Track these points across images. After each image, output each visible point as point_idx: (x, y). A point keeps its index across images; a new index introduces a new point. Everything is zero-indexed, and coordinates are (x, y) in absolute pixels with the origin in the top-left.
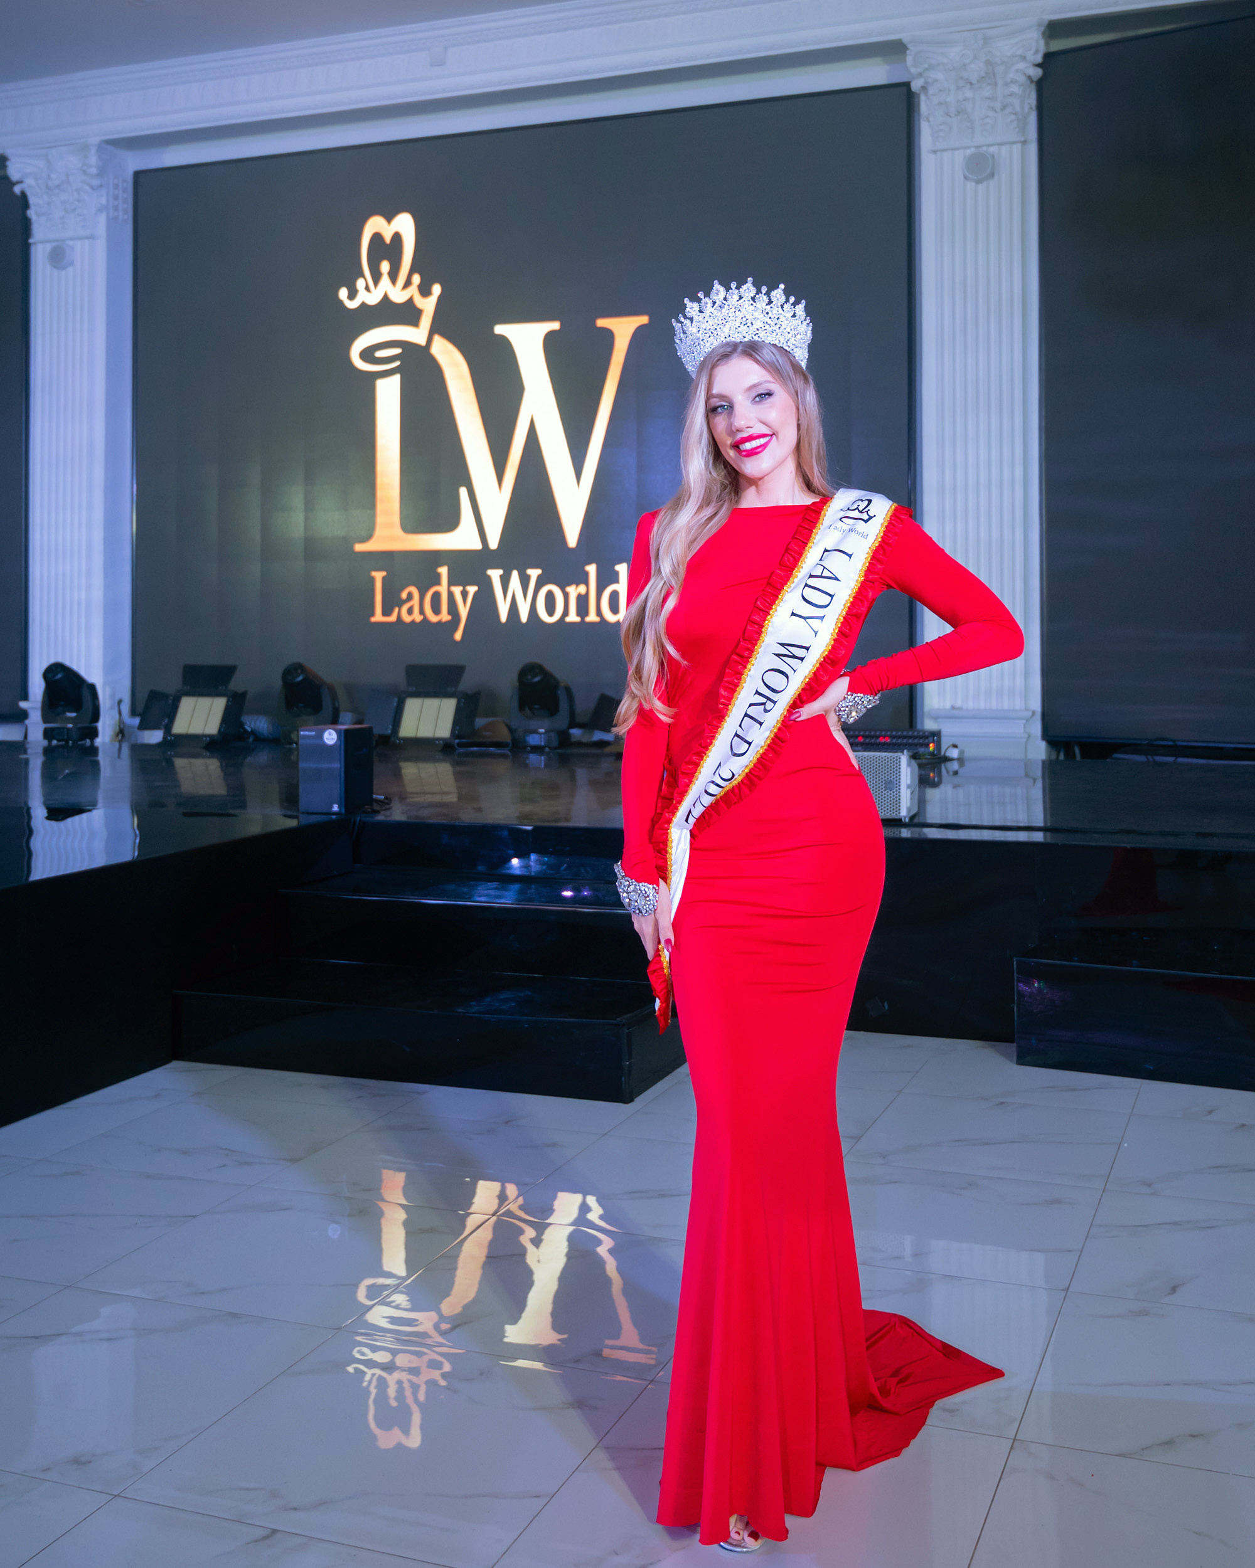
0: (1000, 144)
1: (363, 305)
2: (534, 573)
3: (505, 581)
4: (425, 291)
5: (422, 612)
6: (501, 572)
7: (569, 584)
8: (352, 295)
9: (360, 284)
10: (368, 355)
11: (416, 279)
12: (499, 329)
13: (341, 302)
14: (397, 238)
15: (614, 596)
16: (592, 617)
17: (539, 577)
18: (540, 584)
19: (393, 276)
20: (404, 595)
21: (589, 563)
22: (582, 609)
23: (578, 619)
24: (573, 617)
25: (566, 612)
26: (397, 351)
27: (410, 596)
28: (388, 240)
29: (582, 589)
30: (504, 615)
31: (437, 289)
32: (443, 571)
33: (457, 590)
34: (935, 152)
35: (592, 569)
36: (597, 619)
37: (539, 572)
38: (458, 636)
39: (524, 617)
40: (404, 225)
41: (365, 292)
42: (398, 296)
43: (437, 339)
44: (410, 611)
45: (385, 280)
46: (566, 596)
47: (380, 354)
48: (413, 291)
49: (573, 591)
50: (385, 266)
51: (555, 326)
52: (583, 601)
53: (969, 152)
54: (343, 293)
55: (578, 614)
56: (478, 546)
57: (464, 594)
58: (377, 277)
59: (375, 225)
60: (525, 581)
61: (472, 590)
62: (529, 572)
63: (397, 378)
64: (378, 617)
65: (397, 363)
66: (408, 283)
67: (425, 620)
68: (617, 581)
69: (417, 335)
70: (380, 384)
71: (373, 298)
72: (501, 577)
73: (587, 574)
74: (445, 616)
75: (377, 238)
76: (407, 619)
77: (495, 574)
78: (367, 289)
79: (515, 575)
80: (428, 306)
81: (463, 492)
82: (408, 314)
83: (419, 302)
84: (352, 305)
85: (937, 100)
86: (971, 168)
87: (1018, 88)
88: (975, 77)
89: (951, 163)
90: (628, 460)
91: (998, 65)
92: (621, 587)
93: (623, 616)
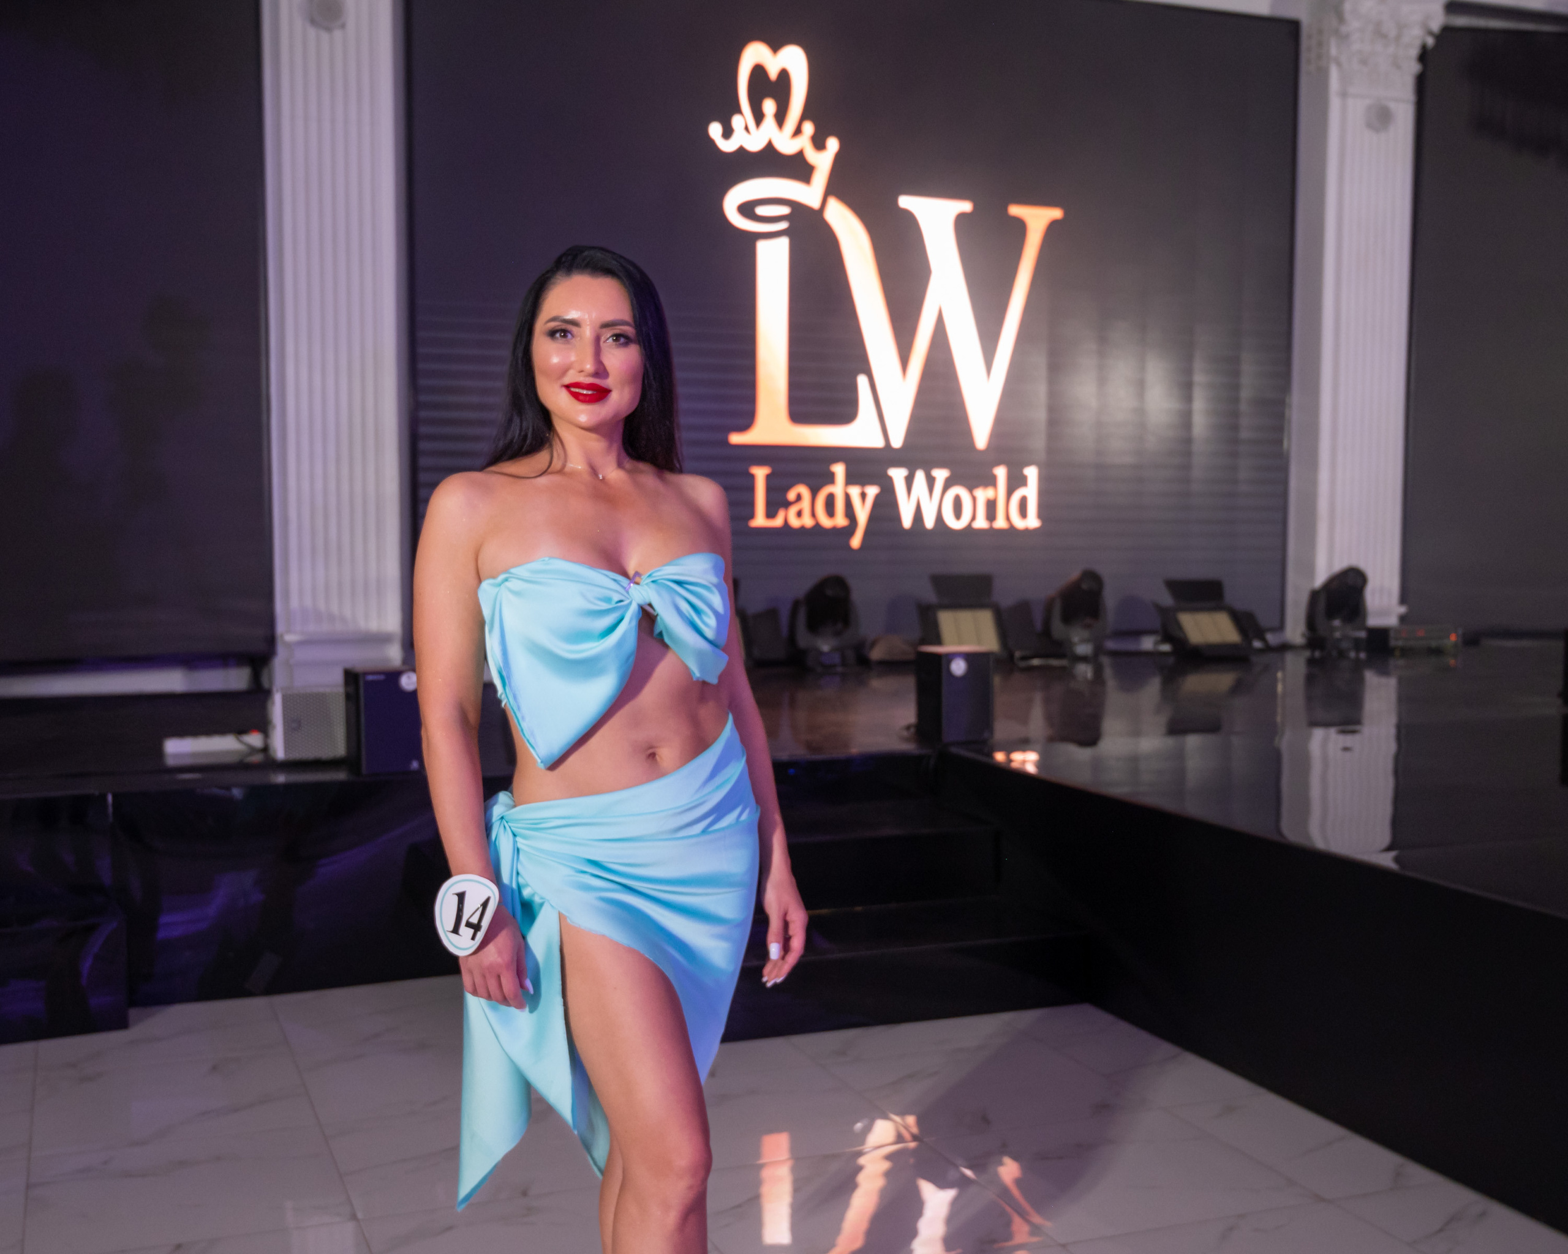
1: (741, 150)
2: (941, 475)
3: (909, 481)
4: (819, 143)
5: (813, 514)
6: (904, 471)
8: (728, 133)
9: (737, 121)
10: (747, 209)
11: (809, 128)
12: (905, 202)
13: (712, 142)
14: (784, 75)
16: (1000, 523)
17: (946, 479)
19: (780, 118)
20: (791, 495)
21: (999, 465)
22: (991, 515)
23: (985, 525)
24: (981, 523)
25: (974, 518)
26: (785, 210)
27: (799, 498)
28: (773, 74)
29: (990, 493)
30: (907, 522)
31: (833, 144)
33: (855, 491)
35: (1001, 472)
36: (1005, 525)
37: (946, 472)
38: (856, 542)
40: (794, 61)
41: (745, 132)
42: (787, 145)
43: (834, 203)
44: (799, 514)
45: (769, 122)
47: (761, 211)
48: (804, 143)
49: (983, 495)
50: (769, 106)
51: (967, 206)
52: (991, 505)
54: (715, 130)
55: (986, 520)
56: (879, 443)
57: (863, 496)
58: (759, 117)
59: (754, 54)
60: (931, 481)
61: (872, 491)
63: (784, 243)
64: (760, 520)
65: (783, 225)
66: (798, 131)
67: (817, 526)
69: (810, 194)
70: (763, 248)
71: (754, 142)
74: (840, 520)
75: (759, 72)
76: (795, 523)
77: (898, 475)
78: (747, 129)
79: (920, 476)
80: (823, 161)
81: (862, 381)
82: (797, 168)
83: (812, 156)
84: (727, 146)
85: (1356, 47)
86: (1381, 117)
87: (1414, 52)
88: (1393, 33)
89: (1357, 109)
90: (1039, 361)
91: (1401, 27)
92: (1031, 491)
93: (1032, 522)
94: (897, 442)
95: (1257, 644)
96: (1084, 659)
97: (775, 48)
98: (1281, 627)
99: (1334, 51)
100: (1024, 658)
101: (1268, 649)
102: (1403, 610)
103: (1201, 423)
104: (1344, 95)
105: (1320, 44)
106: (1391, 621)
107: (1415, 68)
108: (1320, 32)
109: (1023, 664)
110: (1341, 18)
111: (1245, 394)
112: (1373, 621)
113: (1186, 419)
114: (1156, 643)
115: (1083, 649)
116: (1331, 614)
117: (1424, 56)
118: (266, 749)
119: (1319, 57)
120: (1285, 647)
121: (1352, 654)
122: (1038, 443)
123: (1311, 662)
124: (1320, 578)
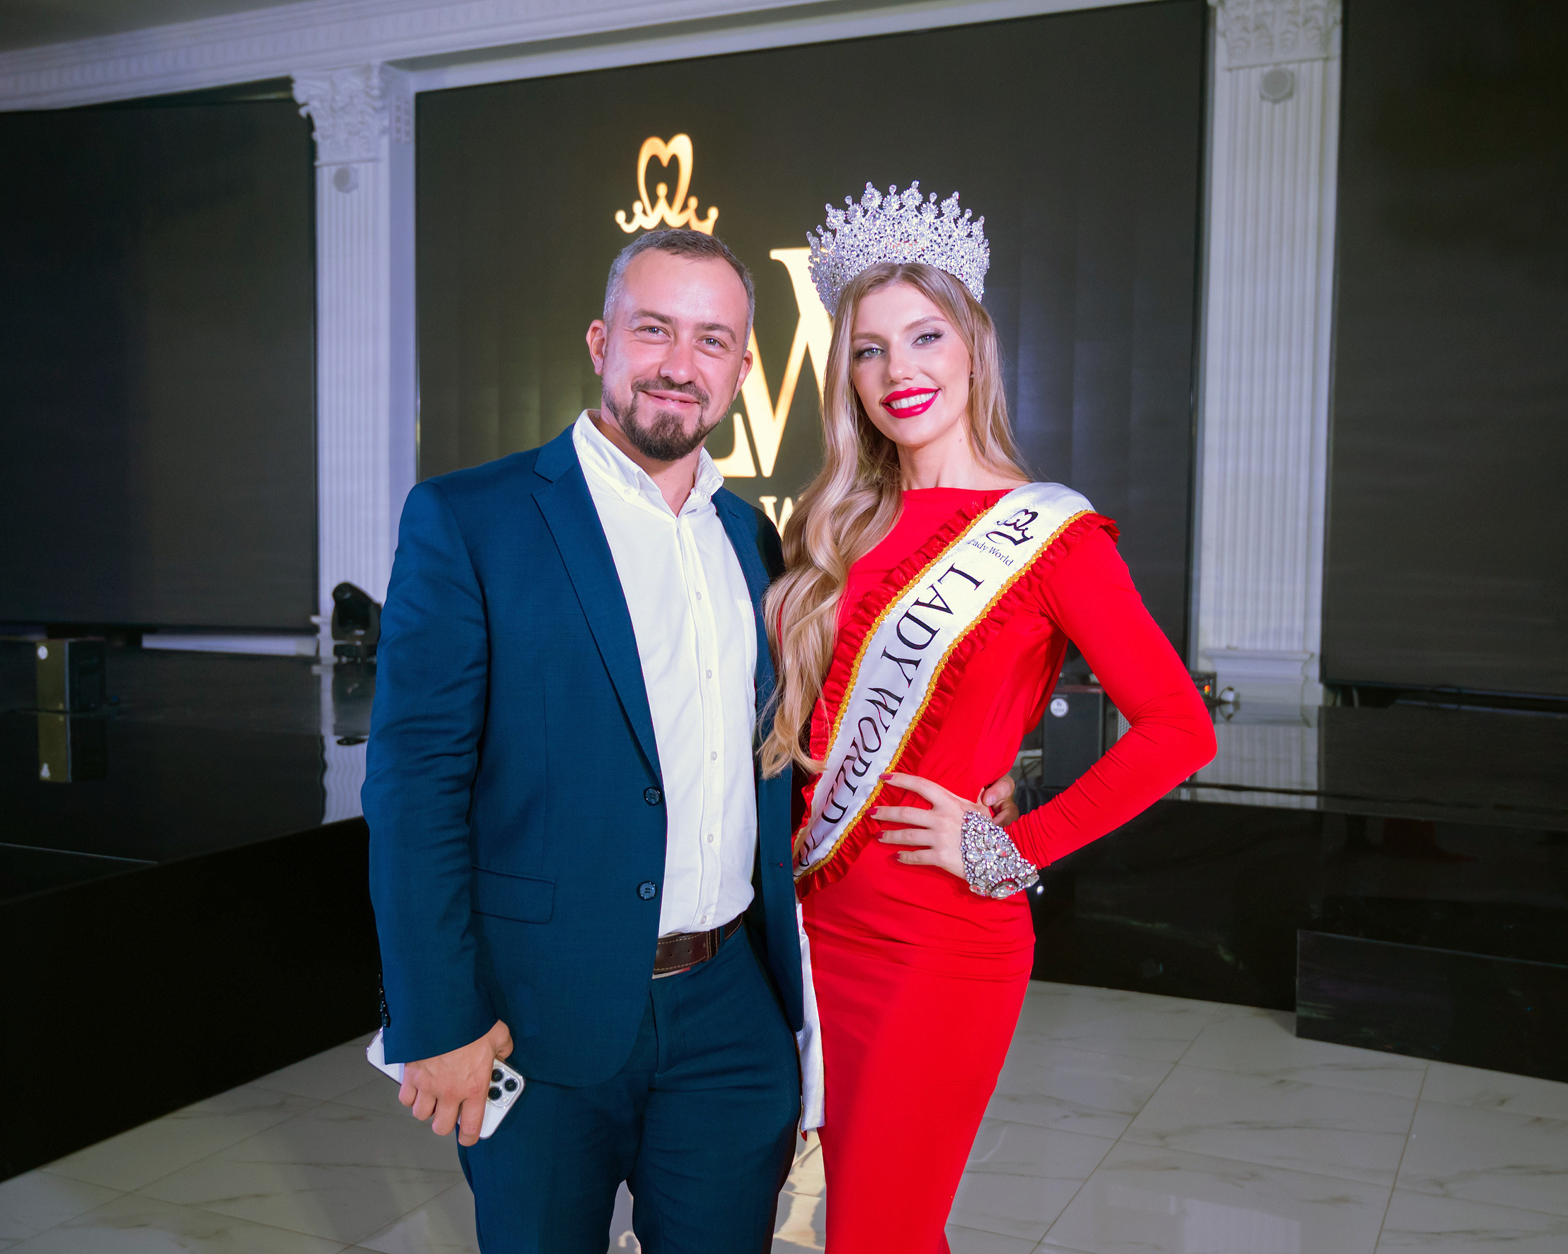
0: (1301, 61)
1: (641, 229)
3: (778, 505)
4: (702, 215)
6: (774, 499)
8: (630, 218)
9: (637, 207)
11: (693, 202)
12: (775, 254)
13: (618, 226)
19: (670, 199)
28: (665, 162)
31: (713, 213)
34: (1230, 70)
40: (682, 147)
41: (642, 215)
42: (675, 220)
45: (662, 203)
48: (690, 215)
50: (662, 190)
53: (1266, 70)
54: (620, 217)
56: (751, 473)
58: (654, 199)
59: (652, 147)
66: (685, 207)
71: (650, 222)
75: (654, 160)
77: (768, 501)
78: (644, 212)
79: (787, 499)
80: (705, 228)
81: (738, 419)
83: (697, 225)
84: (629, 229)
89: (1251, 81)
94: (767, 471)
97: (666, 140)
104: (1235, 68)
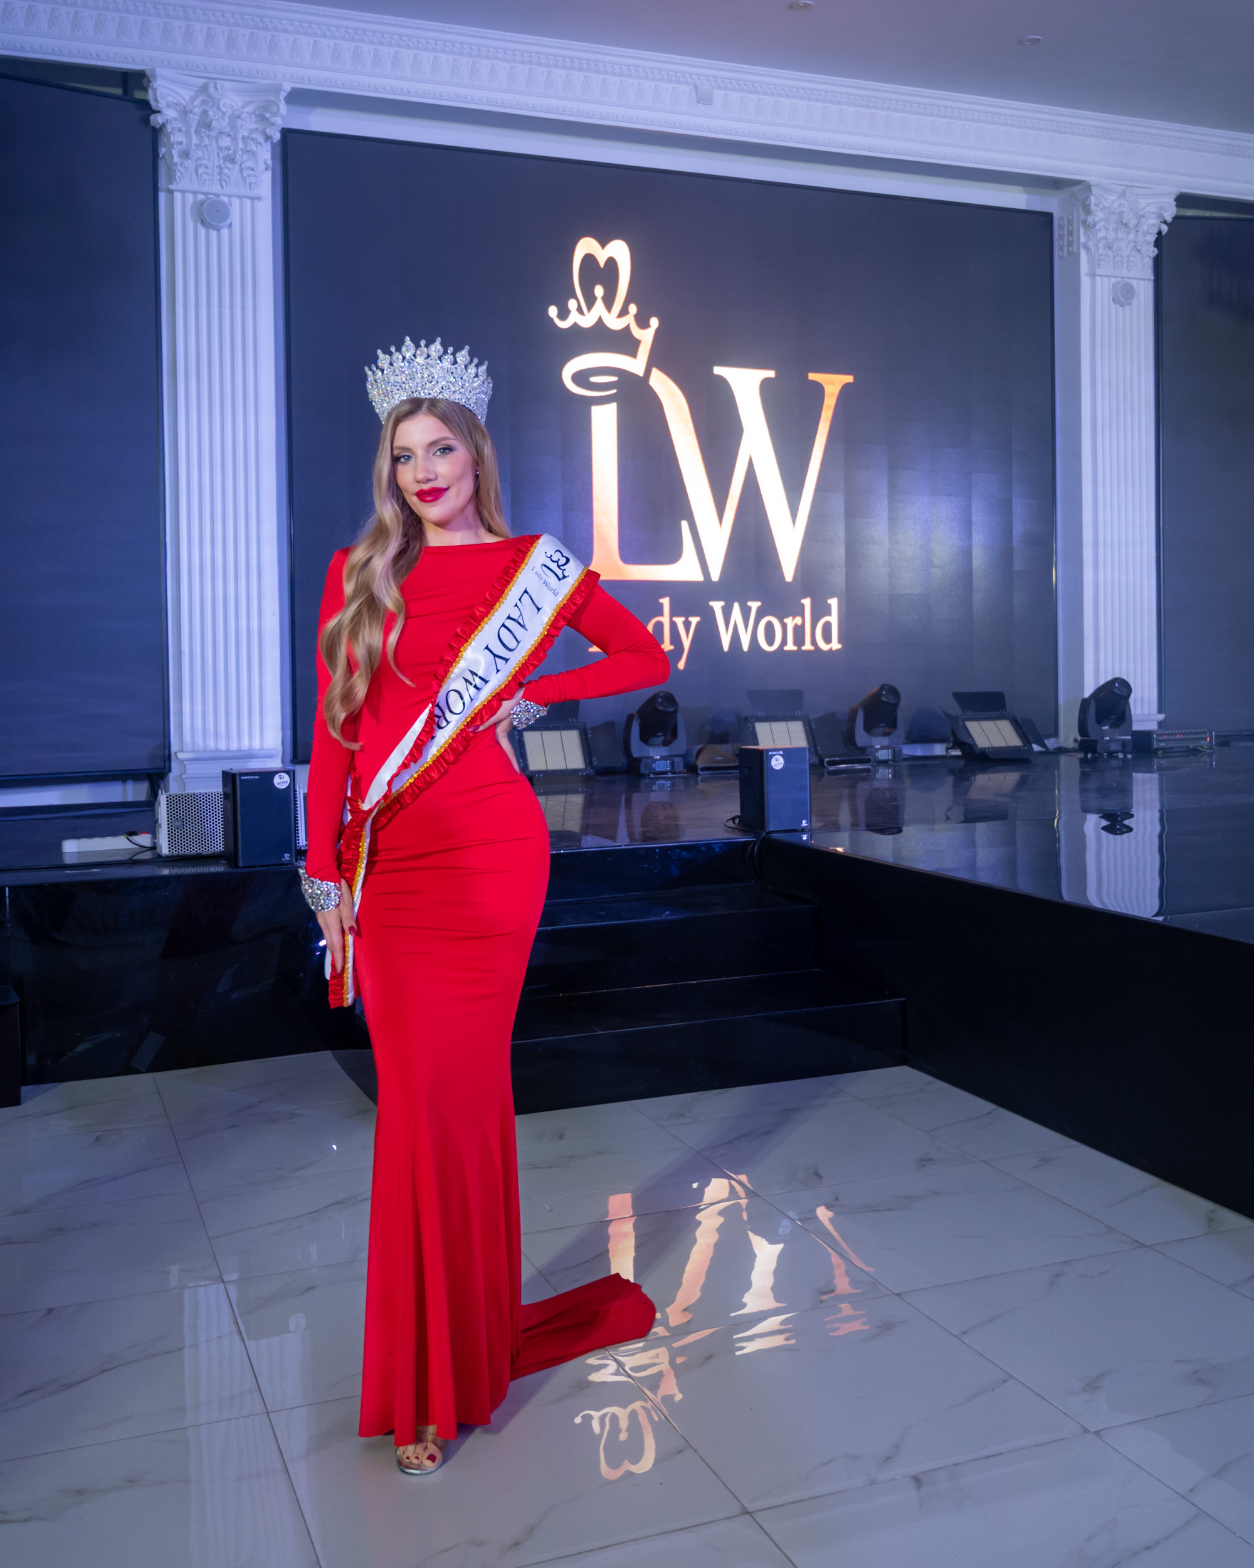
1: (575, 325)
2: (754, 605)
3: (727, 612)
4: (643, 324)
6: (722, 603)
7: (787, 616)
8: (564, 314)
9: (572, 304)
10: (581, 378)
11: (633, 309)
12: (718, 370)
13: (551, 320)
14: (612, 263)
15: (827, 628)
16: (808, 646)
17: (759, 609)
18: (760, 615)
19: (609, 302)
21: (805, 597)
22: (799, 639)
23: (795, 648)
24: (790, 646)
25: (784, 642)
28: (602, 263)
29: (798, 620)
30: (726, 647)
31: (654, 322)
32: (666, 602)
33: (679, 621)
35: (807, 602)
36: (812, 648)
37: (759, 604)
38: (681, 665)
39: (745, 646)
40: (619, 251)
41: (577, 313)
42: (614, 323)
43: (655, 372)
45: (599, 305)
46: (784, 627)
47: (593, 379)
48: (629, 320)
49: (790, 622)
50: (599, 291)
51: (771, 374)
52: (799, 631)
54: (553, 311)
55: (795, 643)
56: (699, 577)
57: (687, 625)
58: (591, 301)
59: (586, 246)
60: (745, 612)
61: (695, 620)
62: (750, 604)
63: (612, 409)
65: (613, 391)
66: (624, 312)
68: (830, 614)
69: (636, 365)
70: (595, 410)
71: (587, 321)
72: (723, 608)
73: (803, 606)
74: (667, 646)
75: (589, 259)
77: (717, 606)
78: (580, 310)
79: (736, 606)
80: (646, 337)
81: (684, 525)
82: (625, 343)
83: (636, 332)
84: (563, 325)
85: (1101, 234)
86: (1124, 294)
87: (1152, 238)
88: (1132, 223)
89: (1104, 287)
90: (837, 504)
91: (1140, 217)
92: (834, 619)
93: (835, 645)
94: (715, 576)
95: (1036, 748)
96: (884, 763)
97: (603, 242)
98: (1056, 734)
99: (1082, 239)
100: (831, 763)
101: (1047, 752)
102: (1162, 717)
103: (979, 559)
104: (1093, 275)
105: (1070, 233)
106: (1153, 726)
107: (1153, 252)
108: (1070, 223)
109: (831, 768)
110: (1088, 211)
111: (1018, 530)
112: (1136, 727)
113: (967, 554)
114: (947, 749)
115: (883, 755)
116: (1100, 721)
117: (1159, 241)
118: (153, 848)
119: (1070, 244)
120: (1061, 751)
121: (1121, 756)
122: (838, 576)
123: (1083, 762)
124: (1088, 691)
